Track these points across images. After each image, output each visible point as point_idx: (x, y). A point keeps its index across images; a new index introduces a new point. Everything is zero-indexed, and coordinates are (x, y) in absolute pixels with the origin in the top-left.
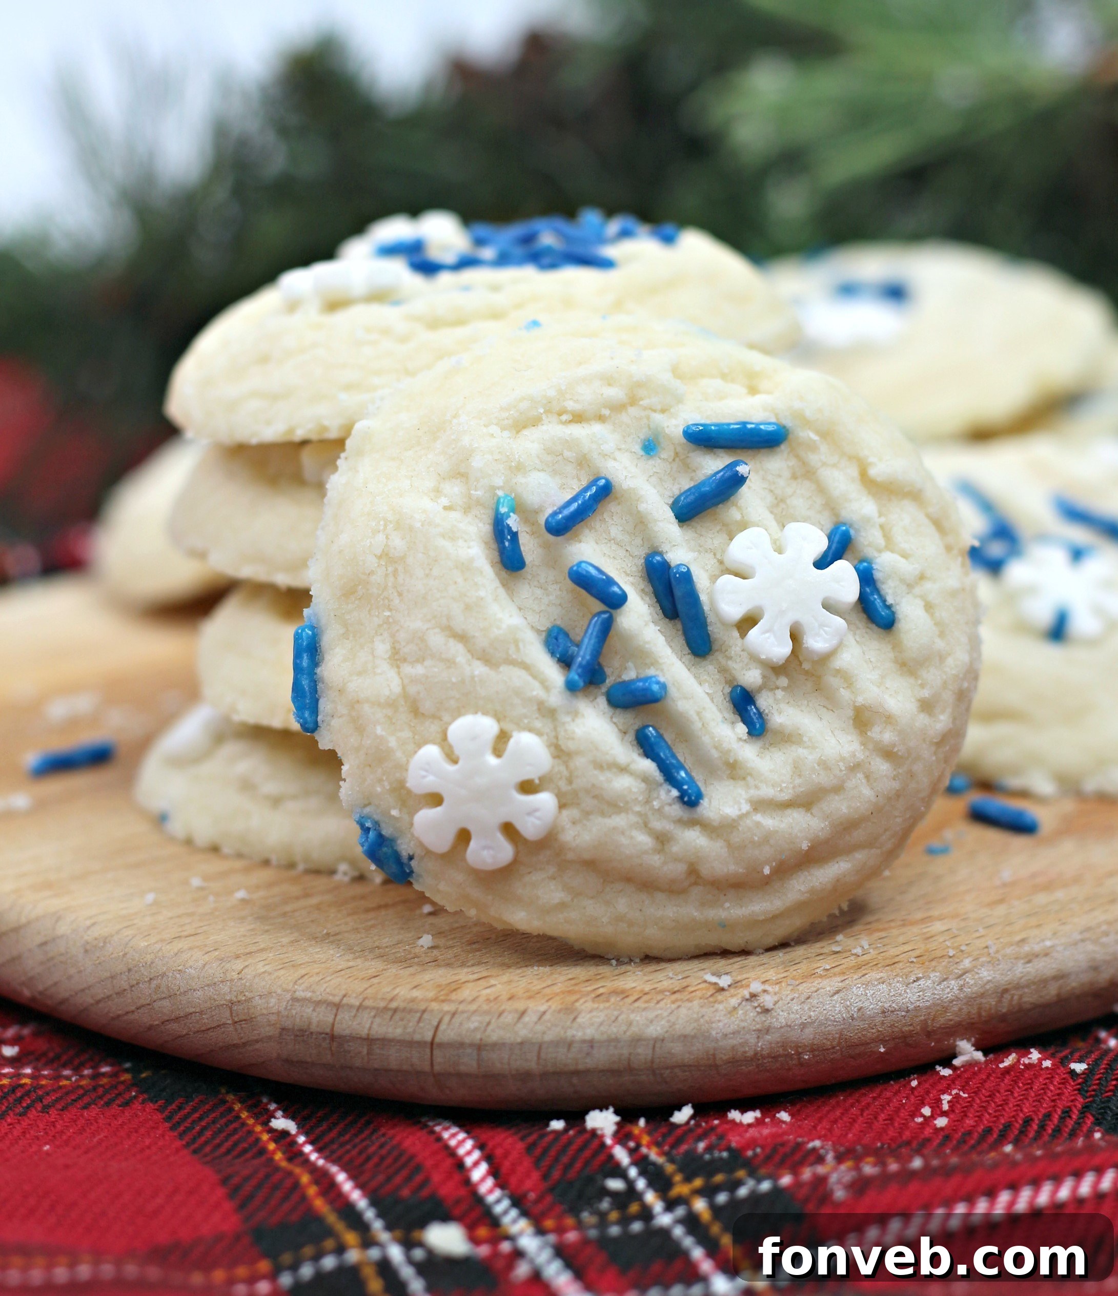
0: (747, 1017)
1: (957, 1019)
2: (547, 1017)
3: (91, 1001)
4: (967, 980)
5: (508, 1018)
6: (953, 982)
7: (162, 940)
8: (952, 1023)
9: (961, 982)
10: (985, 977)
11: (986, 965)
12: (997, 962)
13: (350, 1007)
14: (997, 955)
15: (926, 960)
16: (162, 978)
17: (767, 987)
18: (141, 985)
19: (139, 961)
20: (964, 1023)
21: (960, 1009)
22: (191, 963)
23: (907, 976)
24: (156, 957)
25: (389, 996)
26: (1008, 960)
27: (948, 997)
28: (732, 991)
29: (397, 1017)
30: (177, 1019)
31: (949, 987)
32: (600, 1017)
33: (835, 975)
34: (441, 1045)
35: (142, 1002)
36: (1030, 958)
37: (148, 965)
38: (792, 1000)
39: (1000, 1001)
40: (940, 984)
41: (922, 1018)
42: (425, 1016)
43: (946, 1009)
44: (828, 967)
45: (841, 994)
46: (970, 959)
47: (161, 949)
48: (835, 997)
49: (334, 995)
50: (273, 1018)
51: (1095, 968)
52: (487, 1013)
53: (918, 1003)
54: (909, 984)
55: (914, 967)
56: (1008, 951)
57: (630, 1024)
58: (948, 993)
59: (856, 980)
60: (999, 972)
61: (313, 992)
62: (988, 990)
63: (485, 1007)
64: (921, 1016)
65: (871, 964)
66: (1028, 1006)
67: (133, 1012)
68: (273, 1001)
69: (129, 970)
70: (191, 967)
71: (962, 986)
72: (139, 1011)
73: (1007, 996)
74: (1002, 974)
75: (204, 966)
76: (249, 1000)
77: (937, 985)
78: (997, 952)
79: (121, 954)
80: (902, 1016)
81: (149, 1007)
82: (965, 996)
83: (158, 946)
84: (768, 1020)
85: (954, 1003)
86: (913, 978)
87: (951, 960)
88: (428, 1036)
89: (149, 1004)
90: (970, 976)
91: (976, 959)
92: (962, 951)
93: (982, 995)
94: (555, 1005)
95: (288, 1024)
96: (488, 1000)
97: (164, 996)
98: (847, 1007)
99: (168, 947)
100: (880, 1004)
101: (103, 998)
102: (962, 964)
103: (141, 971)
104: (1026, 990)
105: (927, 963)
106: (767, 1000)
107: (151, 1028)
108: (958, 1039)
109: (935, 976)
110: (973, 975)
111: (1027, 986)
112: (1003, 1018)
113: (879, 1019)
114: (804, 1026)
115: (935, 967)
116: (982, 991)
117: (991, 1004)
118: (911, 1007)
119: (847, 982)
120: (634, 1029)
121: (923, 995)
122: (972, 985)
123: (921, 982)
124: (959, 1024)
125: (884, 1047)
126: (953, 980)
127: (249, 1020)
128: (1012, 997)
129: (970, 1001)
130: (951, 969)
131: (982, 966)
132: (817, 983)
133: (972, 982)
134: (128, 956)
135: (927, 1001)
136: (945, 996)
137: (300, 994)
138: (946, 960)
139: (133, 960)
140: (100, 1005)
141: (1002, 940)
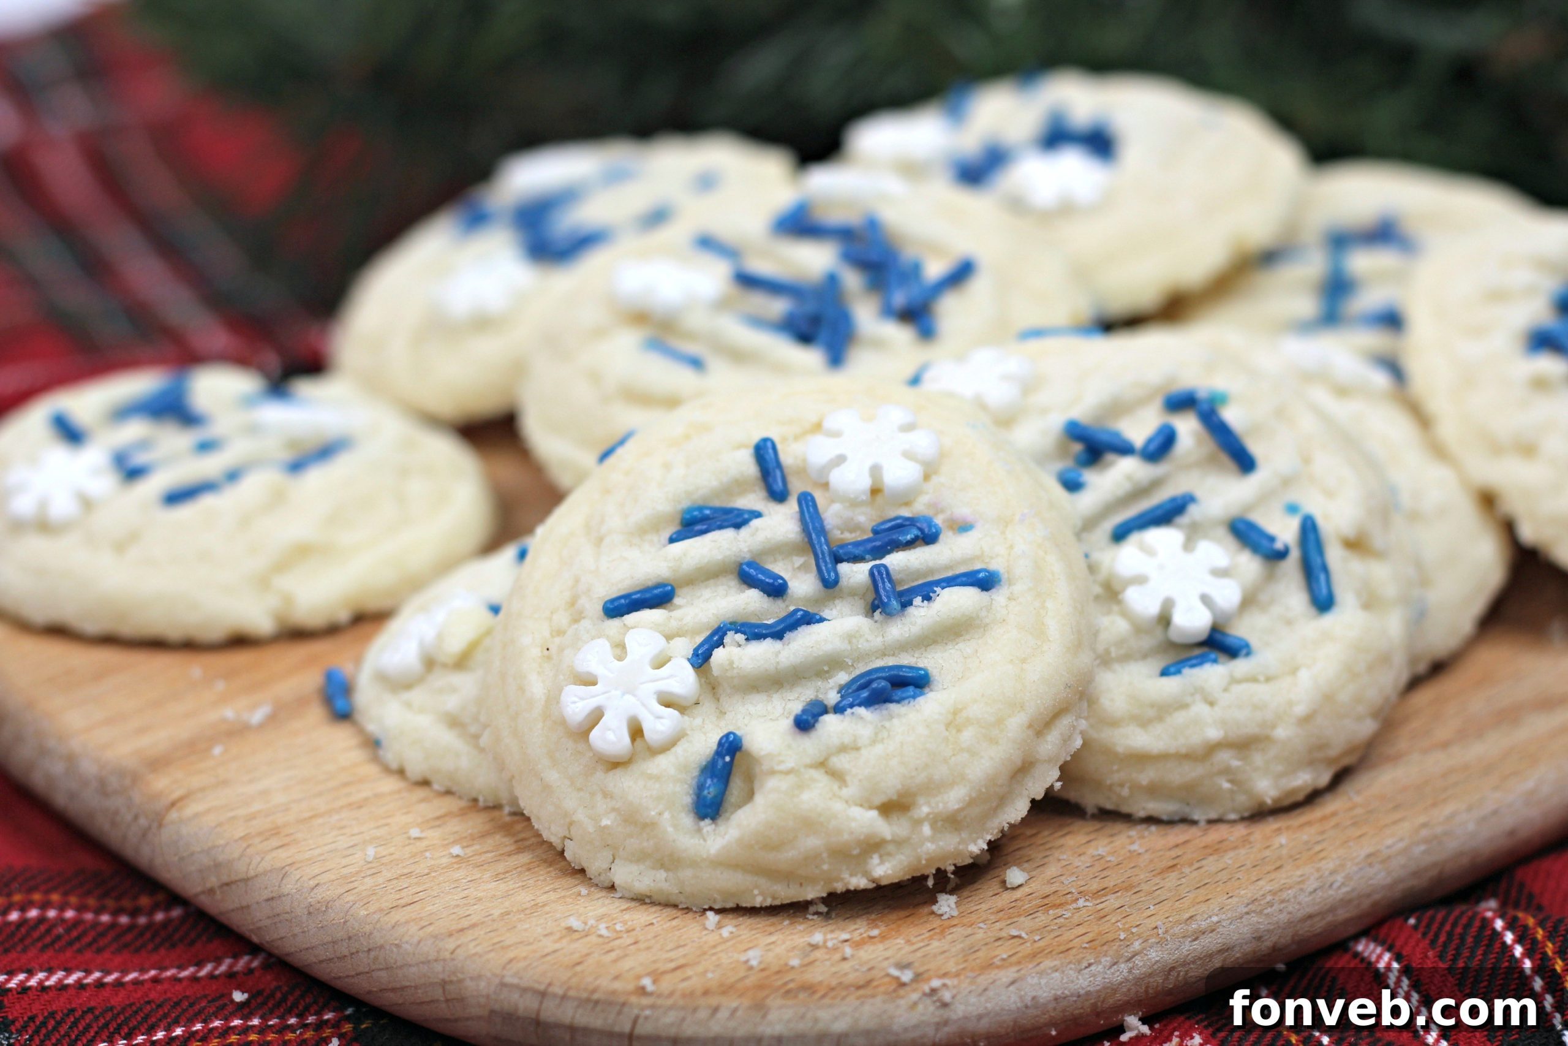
0: (927, 1012)
1: (1126, 998)
2: (739, 1013)
3: (314, 960)
4: (1136, 962)
5: (703, 1014)
6: (1123, 966)
7: (381, 910)
8: (1121, 1002)
9: (1131, 965)
10: (1154, 958)
11: (1155, 946)
12: (1166, 942)
13: (555, 995)
14: (1165, 935)
15: (1097, 945)
16: (380, 950)
17: (948, 981)
18: (360, 954)
19: (358, 930)
20: (1132, 1002)
21: (1129, 990)
22: (406, 938)
23: (1079, 962)
24: (375, 928)
25: (591, 987)
26: (1177, 940)
27: (1117, 980)
28: (914, 985)
29: (599, 1008)
30: (393, 990)
31: (1118, 970)
32: (788, 1014)
33: (1011, 965)
34: (640, 1038)
35: (361, 969)
36: (1196, 937)
37: (367, 936)
38: (970, 992)
39: (1167, 979)
40: (1110, 967)
41: (1093, 1001)
42: (626, 1010)
43: (1115, 991)
44: (1005, 956)
45: (1017, 985)
46: (1140, 941)
47: (378, 921)
48: (1012, 988)
49: (539, 983)
50: (482, 1001)
51: (1259, 939)
52: (683, 1008)
53: (1089, 989)
54: (1081, 970)
55: (1087, 952)
56: (1176, 930)
57: (816, 1020)
58: (1118, 976)
59: (1031, 969)
60: (1167, 952)
61: (521, 978)
62: (1155, 970)
63: (681, 1002)
64: (1091, 999)
65: (1046, 952)
66: (1193, 980)
67: (353, 976)
68: (483, 984)
69: (350, 938)
70: (407, 942)
71: (1131, 969)
72: (359, 977)
73: (1174, 973)
74: (1170, 954)
75: (419, 942)
76: (460, 981)
77: (1108, 969)
78: (1166, 932)
79: (342, 921)
80: (1073, 1001)
81: (368, 975)
82: (1134, 977)
83: (376, 916)
84: (946, 1013)
85: (1124, 984)
86: (1085, 964)
87: (1122, 943)
88: (627, 1028)
89: (368, 973)
90: (1139, 958)
91: (1146, 941)
92: (1133, 933)
93: (1150, 975)
94: (746, 1002)
95: (497, 1007)
96: (684, 996)
97: (381, 967)
98: (1021, 997)
99: (385, 918)
100: (1053, 992)
101: (326, 960)
102: (1132, 946)
103: (360, 940)
104: (1192, 966)
105: (1099, 948)
106: (947, 996)
107: (369, 992)
108: (1126, 1015)
109: (1106, 960)
110: (1142, 957)
111: (1194, 962)
112: (1170, 992)
113: (1051, 1006)
114: (980, 1017)
115: (1106, 951)
116: (1150, 971)
117: (1158, 983)
118: (1082, 992)
119: (1022, 972)
120: (821, 1026)
121: (1094, 980)
122: (1141, 967)
123: (1093, 968)
124: (1128, 1003)
125: (1056, 1030)
126: (1122, 963)
127: (461, 1000)
128: (1178, 975)
129: (1139, 982)
130: (1121, 953)
131: (1151, 947)
132: (993, 974)
133: (1141, 964)
134: (348, 923)
135: (1098, 985)
136: (1115, 980)
137: (508, 980)
138: (1118, 944)
139: (353, 929)
140: (324, 965)
141: (1171, 919)
